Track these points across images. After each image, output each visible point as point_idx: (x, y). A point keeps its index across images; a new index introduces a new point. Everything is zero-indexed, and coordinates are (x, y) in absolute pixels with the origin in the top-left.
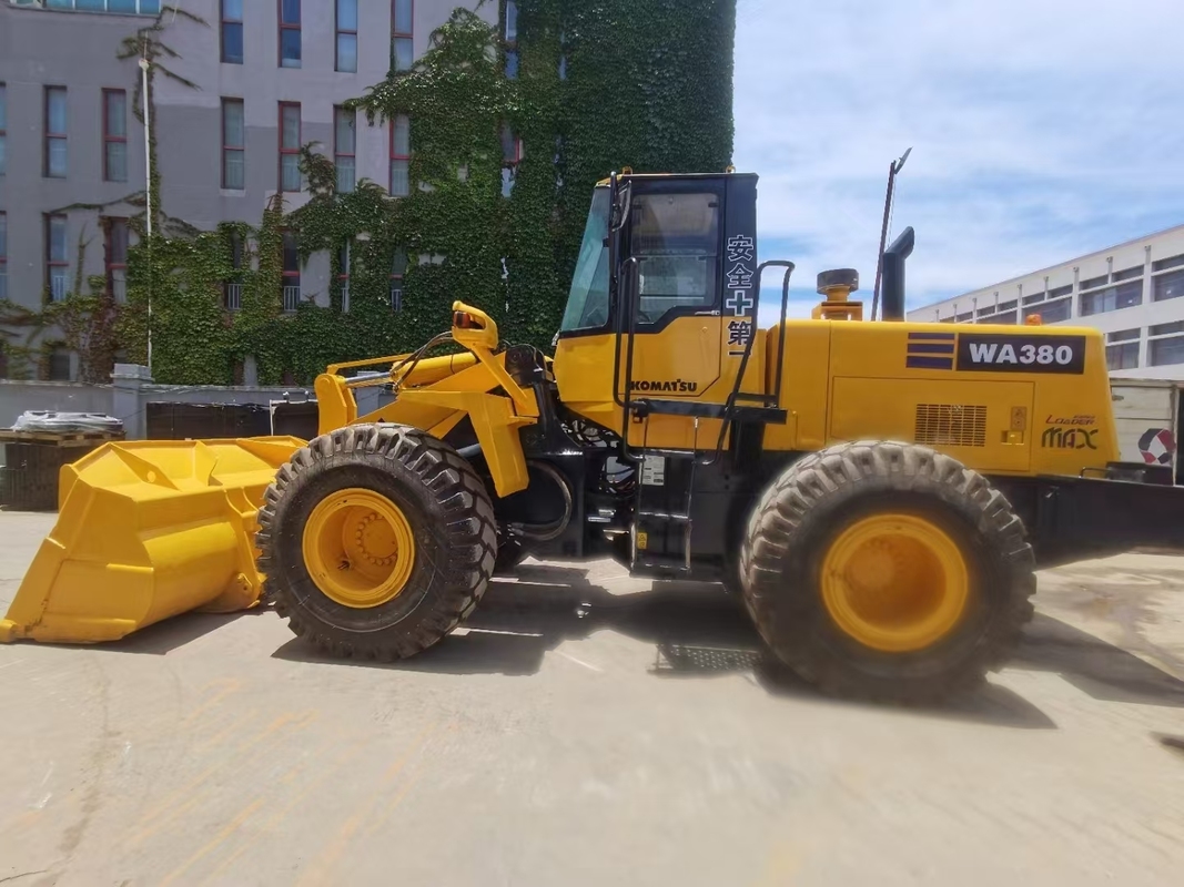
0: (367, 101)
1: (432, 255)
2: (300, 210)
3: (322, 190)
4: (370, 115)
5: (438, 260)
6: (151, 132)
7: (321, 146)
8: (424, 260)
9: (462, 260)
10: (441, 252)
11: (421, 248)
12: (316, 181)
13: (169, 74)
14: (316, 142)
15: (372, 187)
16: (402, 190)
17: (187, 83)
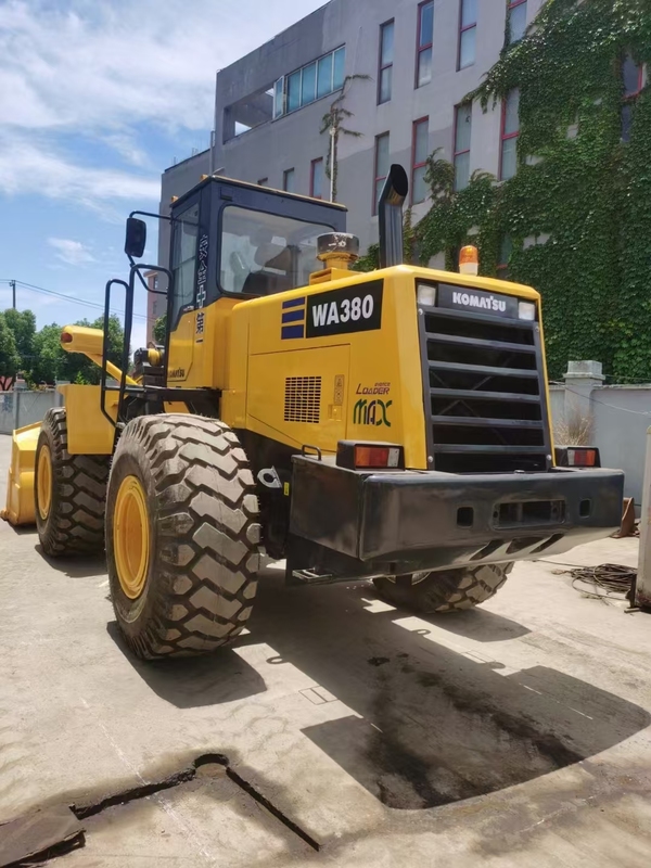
0: (481, 90)
1: (537, 235)
2: (424, 219)
3: (441, 195)
4: (484, 102)
5: (543, 239)
6: (334, 185)
7: (443, 151)
8: (529, 242)
9: (567, 234)
10: (546, 230)
11: (523, 231)
12: (437, 186)
13: (347, 132)
14: (439, 149)
15: (483, 177)
16: (511, 171)
17: (356, 134)
